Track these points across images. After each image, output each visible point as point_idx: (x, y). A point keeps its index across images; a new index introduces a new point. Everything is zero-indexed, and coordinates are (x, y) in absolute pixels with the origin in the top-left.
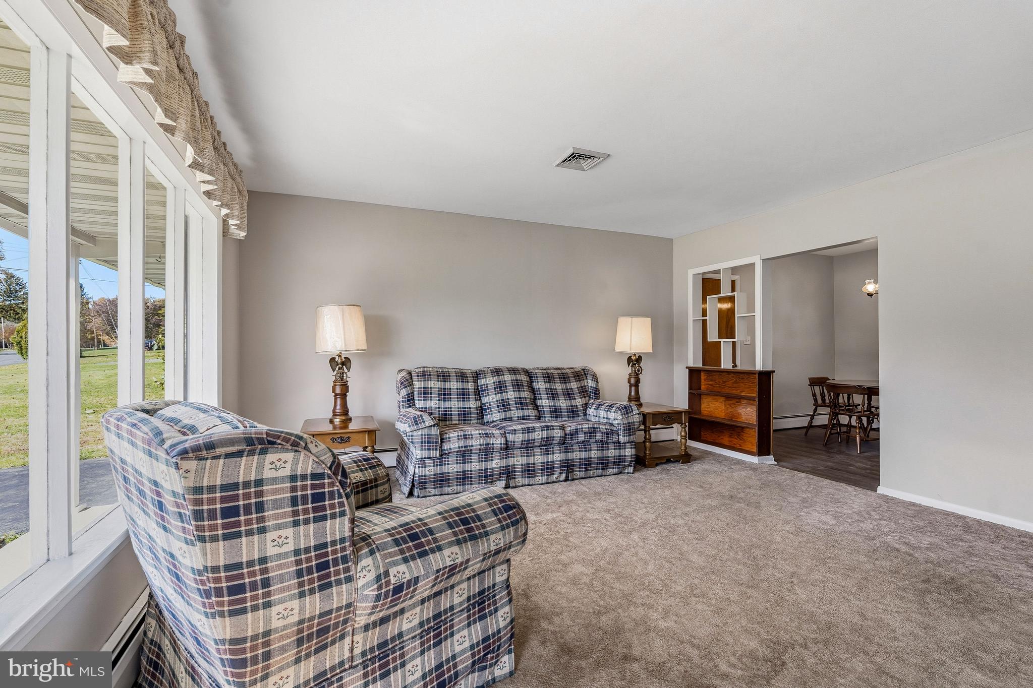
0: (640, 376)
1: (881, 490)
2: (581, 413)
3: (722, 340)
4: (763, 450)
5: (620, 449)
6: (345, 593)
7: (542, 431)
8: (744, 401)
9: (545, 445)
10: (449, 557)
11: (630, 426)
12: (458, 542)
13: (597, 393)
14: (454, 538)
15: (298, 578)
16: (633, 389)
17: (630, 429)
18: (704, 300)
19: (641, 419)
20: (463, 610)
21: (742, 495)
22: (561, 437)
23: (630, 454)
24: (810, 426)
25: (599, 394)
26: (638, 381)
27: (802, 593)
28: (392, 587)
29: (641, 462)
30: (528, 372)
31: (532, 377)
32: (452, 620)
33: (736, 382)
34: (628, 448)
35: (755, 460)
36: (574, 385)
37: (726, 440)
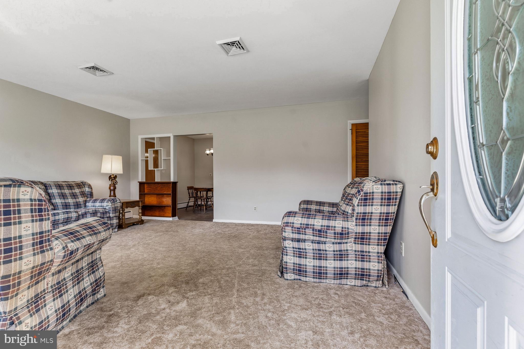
0: (116, 185)
1: (214, 220)
2: (83, 206)
3: (156, 169)
4: (174, 215)
5: (110, 220)
6: (50, 255)
7: (64, 214)
8: (165, 196)
9: (66, 222)
10: (89, 240)
11: (116, 208)
12: (90, 235)
13: (91, 195)
14: (88, 234)
15: (33, 247)
16: (112, 192)
17: (115, 210)
18: (147, 152)
19: (121, 205)
20: (86, 269)
21: (170, 230)
22: (76, 217)
23: (116, 222)
24: (188, 206)
25: (93, 195)
26: (115, 188)
27: (199, 248)
28: (69, 252)
29: (120, 227)
30: (43, 183)
31: (47, 186)
32: (83, 273)
33: (161, 188)
34: (114, 220)
35: (171, 219)
36: (77, 191)
37: (157, 213)
